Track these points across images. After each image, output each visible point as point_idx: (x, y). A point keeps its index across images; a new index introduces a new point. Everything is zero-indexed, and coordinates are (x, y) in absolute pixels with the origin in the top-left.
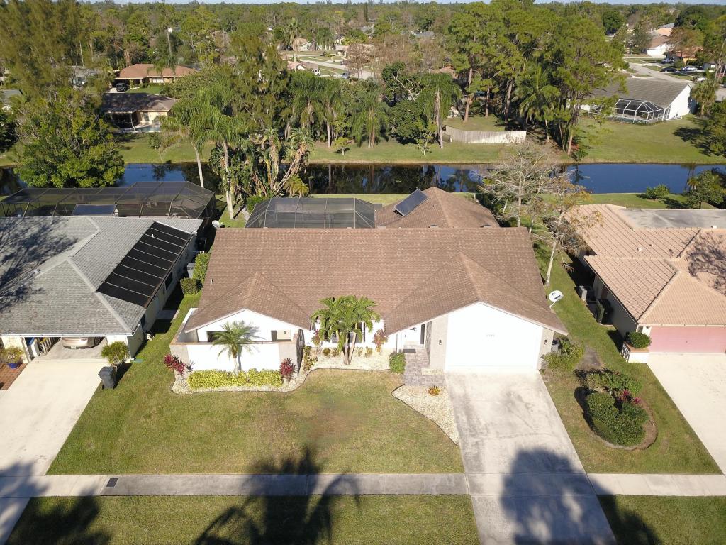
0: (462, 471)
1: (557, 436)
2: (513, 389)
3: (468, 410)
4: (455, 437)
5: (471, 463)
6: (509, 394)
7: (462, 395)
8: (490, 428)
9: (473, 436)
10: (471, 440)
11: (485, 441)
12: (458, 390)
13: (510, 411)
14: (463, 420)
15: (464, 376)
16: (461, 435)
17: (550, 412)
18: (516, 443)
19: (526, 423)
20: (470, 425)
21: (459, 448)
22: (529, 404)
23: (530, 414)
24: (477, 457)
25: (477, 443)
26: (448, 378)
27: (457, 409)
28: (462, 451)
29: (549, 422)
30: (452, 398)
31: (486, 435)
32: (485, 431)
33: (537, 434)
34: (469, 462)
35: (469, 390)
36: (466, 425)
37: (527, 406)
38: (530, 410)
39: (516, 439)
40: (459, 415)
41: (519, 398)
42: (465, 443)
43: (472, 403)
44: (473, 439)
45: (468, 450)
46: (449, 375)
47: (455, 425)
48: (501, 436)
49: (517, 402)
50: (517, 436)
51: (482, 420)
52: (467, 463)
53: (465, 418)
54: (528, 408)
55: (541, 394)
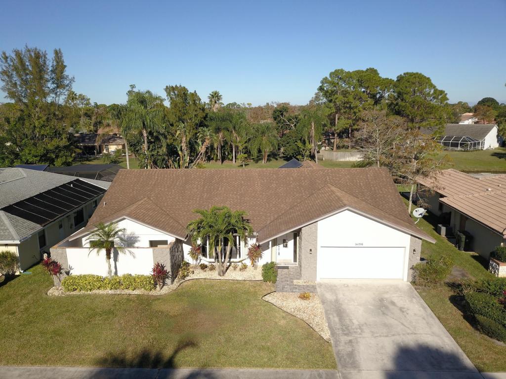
0: (334, 367)
1: (438, 336)
2: (386, 296)
3: (340, 312)
4: (326, 335)
5: (345, 359)
6: (381, 300)
7: (333, 300)
8: (364, 328)
9: (346, 334)
10: (344, 339)
11: (359, 340)
12: (329, 296)
13: (384, 314)
14: (334, 321)
15: (335, 286)
16: (333, 334)
17: (427, 315)
18: (393, 341)
19: (402, 324)
20: (342, 325)
21: (330, 345)
22: (404, 308)
23: (405, 317)
24: (351, 355)
25: (350, 341)
26: (319, 287)
27: (328, 312)
28: (334, 348)
29: (428, 323)
30: (323, 302)
31: (360, 334)
32: (359, 331)
33: (415, 334)
34: (342, 359)
35: (340, 296)
36: (338, 325)
37: (401, 310)
38: (405, 314)
39: (393, 338)
40: (331, 317)
41: (393, 303)
42: (337, 342)
43: (344, 306)
44: (346, 337)
45: (341, 348)
46: (321, 285)
47: (327, 324)
48: (376, 335)
49: (391, 307)
50: (393, 335)
51: (355, 321)
52: (340, 360)
53: (337, 319)
54: (403, 312)
55: (414, 300)
